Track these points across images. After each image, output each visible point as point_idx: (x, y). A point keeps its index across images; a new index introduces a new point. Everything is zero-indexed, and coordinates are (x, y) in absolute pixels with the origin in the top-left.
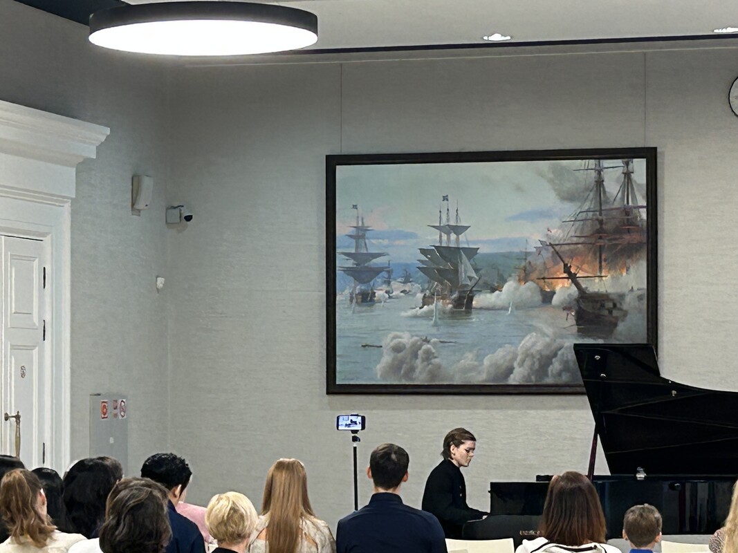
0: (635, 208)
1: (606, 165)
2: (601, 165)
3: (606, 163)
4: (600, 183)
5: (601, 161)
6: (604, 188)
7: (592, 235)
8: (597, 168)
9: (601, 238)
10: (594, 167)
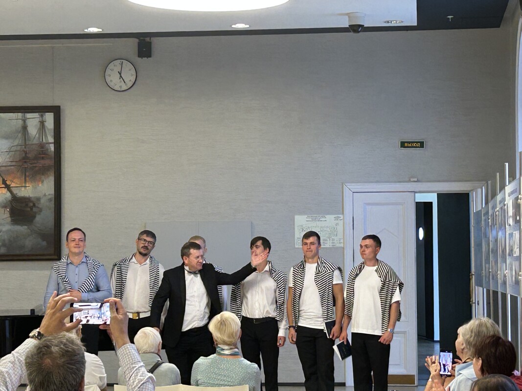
0: (47, 143)
1: (28, 117)
2: (26, 116)
3: (29, 115)
4: (25, 128)
5: (26, 114)
6: (27, 131)
7: (20, 160)
8: (23, 118)
9: (25, 162)
10: (21, 118)
